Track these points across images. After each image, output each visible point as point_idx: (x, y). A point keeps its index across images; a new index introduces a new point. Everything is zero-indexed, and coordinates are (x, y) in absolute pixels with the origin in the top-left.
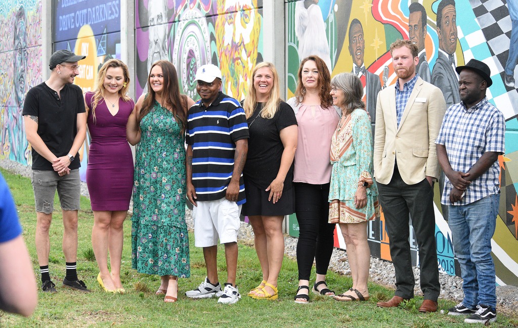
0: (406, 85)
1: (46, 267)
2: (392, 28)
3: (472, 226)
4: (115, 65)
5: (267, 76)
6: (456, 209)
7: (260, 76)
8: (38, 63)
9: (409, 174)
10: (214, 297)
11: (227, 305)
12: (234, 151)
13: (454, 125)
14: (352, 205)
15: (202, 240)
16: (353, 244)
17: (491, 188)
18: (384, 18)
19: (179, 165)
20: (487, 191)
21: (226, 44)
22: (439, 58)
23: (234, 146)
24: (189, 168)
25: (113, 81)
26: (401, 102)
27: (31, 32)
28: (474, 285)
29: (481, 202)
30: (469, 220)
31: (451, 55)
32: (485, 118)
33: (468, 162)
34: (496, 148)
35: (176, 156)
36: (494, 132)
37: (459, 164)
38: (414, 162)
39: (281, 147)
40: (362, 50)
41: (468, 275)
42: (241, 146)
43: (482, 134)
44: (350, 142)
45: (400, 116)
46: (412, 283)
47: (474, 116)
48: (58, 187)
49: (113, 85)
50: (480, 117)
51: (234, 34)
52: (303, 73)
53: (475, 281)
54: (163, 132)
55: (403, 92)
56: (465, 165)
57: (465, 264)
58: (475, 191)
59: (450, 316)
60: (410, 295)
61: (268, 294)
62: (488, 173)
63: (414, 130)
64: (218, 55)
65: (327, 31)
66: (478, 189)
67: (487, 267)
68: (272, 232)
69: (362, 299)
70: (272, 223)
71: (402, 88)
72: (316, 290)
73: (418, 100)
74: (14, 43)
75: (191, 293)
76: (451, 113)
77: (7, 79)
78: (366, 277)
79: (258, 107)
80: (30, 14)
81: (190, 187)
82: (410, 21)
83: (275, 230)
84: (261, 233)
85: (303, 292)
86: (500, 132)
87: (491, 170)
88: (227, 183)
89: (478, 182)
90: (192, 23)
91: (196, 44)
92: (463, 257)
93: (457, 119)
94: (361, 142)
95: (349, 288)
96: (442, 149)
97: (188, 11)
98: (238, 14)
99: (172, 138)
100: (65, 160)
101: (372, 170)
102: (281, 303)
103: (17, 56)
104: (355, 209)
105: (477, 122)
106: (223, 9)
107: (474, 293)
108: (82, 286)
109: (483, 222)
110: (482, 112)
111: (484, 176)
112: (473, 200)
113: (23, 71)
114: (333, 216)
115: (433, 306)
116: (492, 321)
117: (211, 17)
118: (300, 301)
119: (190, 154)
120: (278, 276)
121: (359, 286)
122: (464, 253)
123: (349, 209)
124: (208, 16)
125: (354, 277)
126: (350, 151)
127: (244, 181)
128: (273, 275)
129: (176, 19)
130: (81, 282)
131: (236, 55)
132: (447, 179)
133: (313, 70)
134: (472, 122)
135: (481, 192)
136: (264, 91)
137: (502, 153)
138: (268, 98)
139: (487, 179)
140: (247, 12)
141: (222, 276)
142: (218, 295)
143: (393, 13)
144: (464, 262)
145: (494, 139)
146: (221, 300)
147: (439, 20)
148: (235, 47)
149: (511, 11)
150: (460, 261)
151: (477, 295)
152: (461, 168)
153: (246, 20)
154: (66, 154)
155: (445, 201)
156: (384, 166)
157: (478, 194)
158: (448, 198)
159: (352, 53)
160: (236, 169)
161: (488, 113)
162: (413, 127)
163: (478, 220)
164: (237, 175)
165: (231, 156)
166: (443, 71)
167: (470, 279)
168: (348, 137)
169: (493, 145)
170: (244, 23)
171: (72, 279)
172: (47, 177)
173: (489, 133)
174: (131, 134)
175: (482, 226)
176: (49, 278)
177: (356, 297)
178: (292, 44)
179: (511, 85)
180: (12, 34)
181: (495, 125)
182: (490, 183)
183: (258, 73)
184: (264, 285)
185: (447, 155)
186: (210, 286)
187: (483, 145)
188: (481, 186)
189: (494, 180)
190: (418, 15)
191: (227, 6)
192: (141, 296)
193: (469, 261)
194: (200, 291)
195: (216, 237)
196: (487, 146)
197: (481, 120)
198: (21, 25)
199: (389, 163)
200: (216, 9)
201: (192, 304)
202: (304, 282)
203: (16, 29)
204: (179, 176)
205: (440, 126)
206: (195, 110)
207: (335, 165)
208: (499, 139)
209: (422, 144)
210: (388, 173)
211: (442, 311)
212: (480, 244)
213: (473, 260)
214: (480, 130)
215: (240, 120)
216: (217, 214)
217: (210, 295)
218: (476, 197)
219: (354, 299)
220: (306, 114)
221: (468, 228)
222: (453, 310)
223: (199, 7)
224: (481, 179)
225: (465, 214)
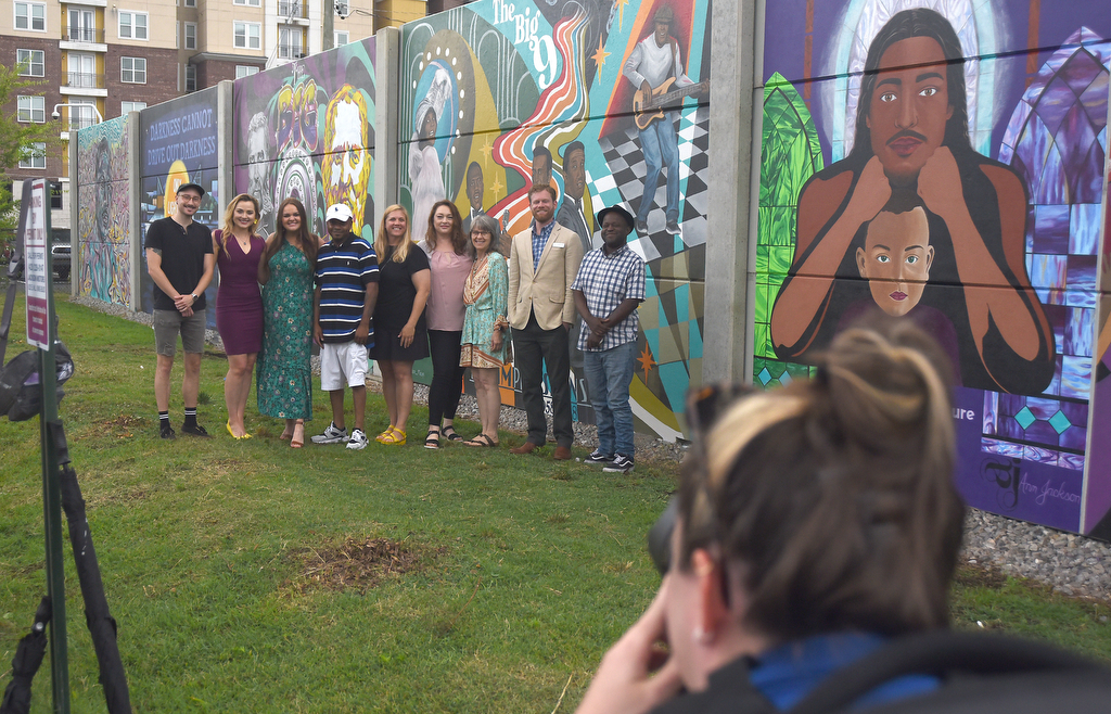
0: (543, 229)
1: (166, 413)
2: (513, 172)
3: (609, 373)
4: (246, 198)
5: (401, 219)
6: (593, 355)
7: (393, 219)
8: (123, 198)
9: (545, 319)
10: (341, 442)
11: (356, 451)
12: (363, 294)
13: (593, 271)
14: (487, 350)
15: (328, 383)
16: (484, 388)
17: (630, 335)
18: (505, 162)
19: (309, 307)
20: (626, 338)
21: (333, 184)
22: (564, 203)
23: (364, 288)
24: (317, 309)
25: (244, 215)
26: (538, 246)
27: (116, 165)
28: (610, 433)
29: (619, 349)
30: (607, 367)
31: (578, 201)
32: (626, 264)
33: (608, 308)
34: (637, 295)
35: (304, 297)
36: (636, 279)
37: (598, 310)
38: (550, 308)
39: (414, 291)
40: (481, 194)
41: (605, 423)
42: (372, 289)
43: (623, 280)
44: (487, 285)
45: (537, 260)
46: (544, 430)
47: (615, 262)
48: (181, 328)
49: (244, 219)
50: (620, 263)
51: (342, 175)
52: (436, 218)
53: (612, 428)
54: (292, 272)
55: (539, 237)
56: (604, 311)
57: (601, 412)
58: (614, 338)
59: (586, 464)
60: (542, 443)
61: (396, 440)
62: (627, 320)
63: (552, 275)
64: (324, 194)
65: (443, 173)
66: (616, 335)
67: (626, 415)
68: (401, 376)
69: (492, 444)
70: (400, 368)
71: (539, 232)
72: (443, 435)
73: (555, 245)
74: (96, 175)
75: (317, 438)
76: (589, 258)
77: (88, 213)
78: (497, 423)
79: (390, 250)
80: (114, 146)
81: (318, 329)
82: (533, 165)
83: (404, 374)
84: (390, 376)
85: (433, 437)
86: (641, 279)
87: (630, 317)
88: (356, 325)
89: (616, 329)
90: (297, 162)
91: (301, 183)
92: (598, 404)
93: (596, 265)
94: (497, 285)
95: (479, 433)
96: (580, 296)
97: (291, 150)
98: (347, 153)
99: (301, 278)
100: (188, 299)
101: (506, 314)
102: (411, 449)
103: (100, 190)
104: (489, 354)
105: (618, 269)
106: (330, 148)
107: (610, 441)
108: (202, 432)
109: (620, 370)
110: (623, 259)
111: (624, 323)
112: (611, 346)
113: (107, 206)
114: (465, 359)
115: (566, 454)
116: (631, 469)
117: (317, 157)
118: (430, 446)
119: (318, 295)
120: (407, 422)
121: (489, 432)
122: (600, 401)
123: (482, 353)
124: (313, 156)
125: (484, 423)
126: (486, 295)
127: (374, 325)
128: (401, 421)
129: (279, 157)
130: (201, 428)
131: (344, 195)
132: (584, 323)
133: (448, 217)
134: (612, 268)
135: (620, 338)
136: (398, 234)
137: (642, 301)
138: (400, 241)
139: (626, 326)
140: (356, 152)
141: (349, 419)
142: (344, 440)
143: (515, 157)
144: (600, 409)
145: (635, 285)
146: (349, 445)
147: (565, 165)
148: (343, 187)
149: (647, 156)
150: (595, 409)
151: (614, 443)
152: (601, 314)
153: (356, 160)
154: (190, 293)
155: (582, 347)
156: (519, 311)
157: (617, 341)
158: (585, 344)
159: (469, 196)
160: (365, 312)
161: (629, 259)
162: (551, 272)
163: (616, 366)
164: (367, 317)
165: (360, 298)
166: (568, 216)
167: (606, 426)
168: (484, 281)
169: (634, 292)
170: (353, 164)
171: (191, 426)
172: (169, 317)
173: (630, 280)
174: (261, 274)
175: (620, 373)
176: (169, 425)
177: (487, 443)
178: (405, 186)
179: (644, 231)
180: (94, 166)
181: (636, 272)
182: (629, 330)
183: (391, 216)
184: (392, 430)
185: (585, 300)
186: (336, 431)
187: (623, 291)
188: (619, 333)
189: (633, 327)
190: (543, 158)
191: (335, 145)
192: (267, 442)
193: (606, 408)
194: (327, 436)
195: (344, 379)
196: (628, 293)
197: (622, 266)
198: (104, 157)
199: (525, 308)
200: (323, 149)
201: (321, 450)
202: (435, 428)
203: (98, 162)
204: (309, 318)
205: (577, 269)
206: (325, 251)
207: (469, 309)
208: (641, 286)
209: (558, 290)
210: (524, 318)
211: (578, 459)
212: (618, 392)
213: (611, 407)
214: (621, 276)
215: (371, 263)
216: (345, 356)
217: (336, 440)
218: (614, 343)
219: (483, 444)
220: (442, 260)
221: (605, 375)
222: (589, 458)
223: (304, 146)
224: (620, 326)
225: (602, 361)
